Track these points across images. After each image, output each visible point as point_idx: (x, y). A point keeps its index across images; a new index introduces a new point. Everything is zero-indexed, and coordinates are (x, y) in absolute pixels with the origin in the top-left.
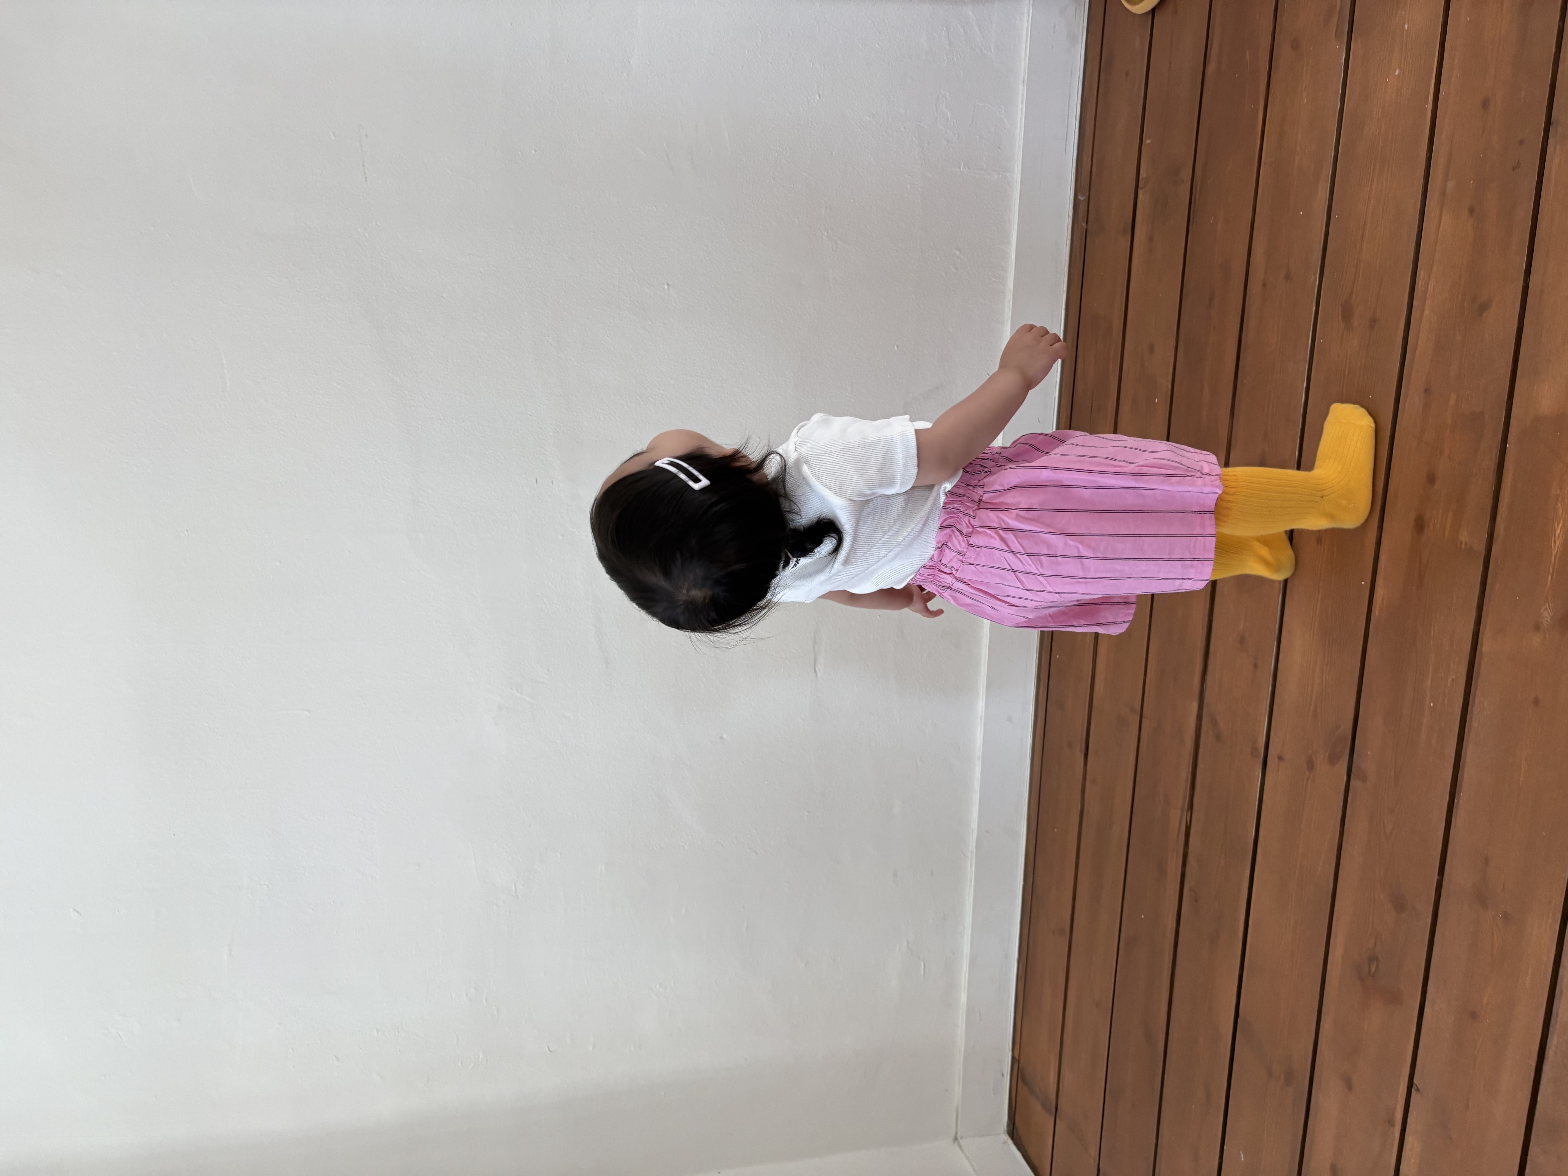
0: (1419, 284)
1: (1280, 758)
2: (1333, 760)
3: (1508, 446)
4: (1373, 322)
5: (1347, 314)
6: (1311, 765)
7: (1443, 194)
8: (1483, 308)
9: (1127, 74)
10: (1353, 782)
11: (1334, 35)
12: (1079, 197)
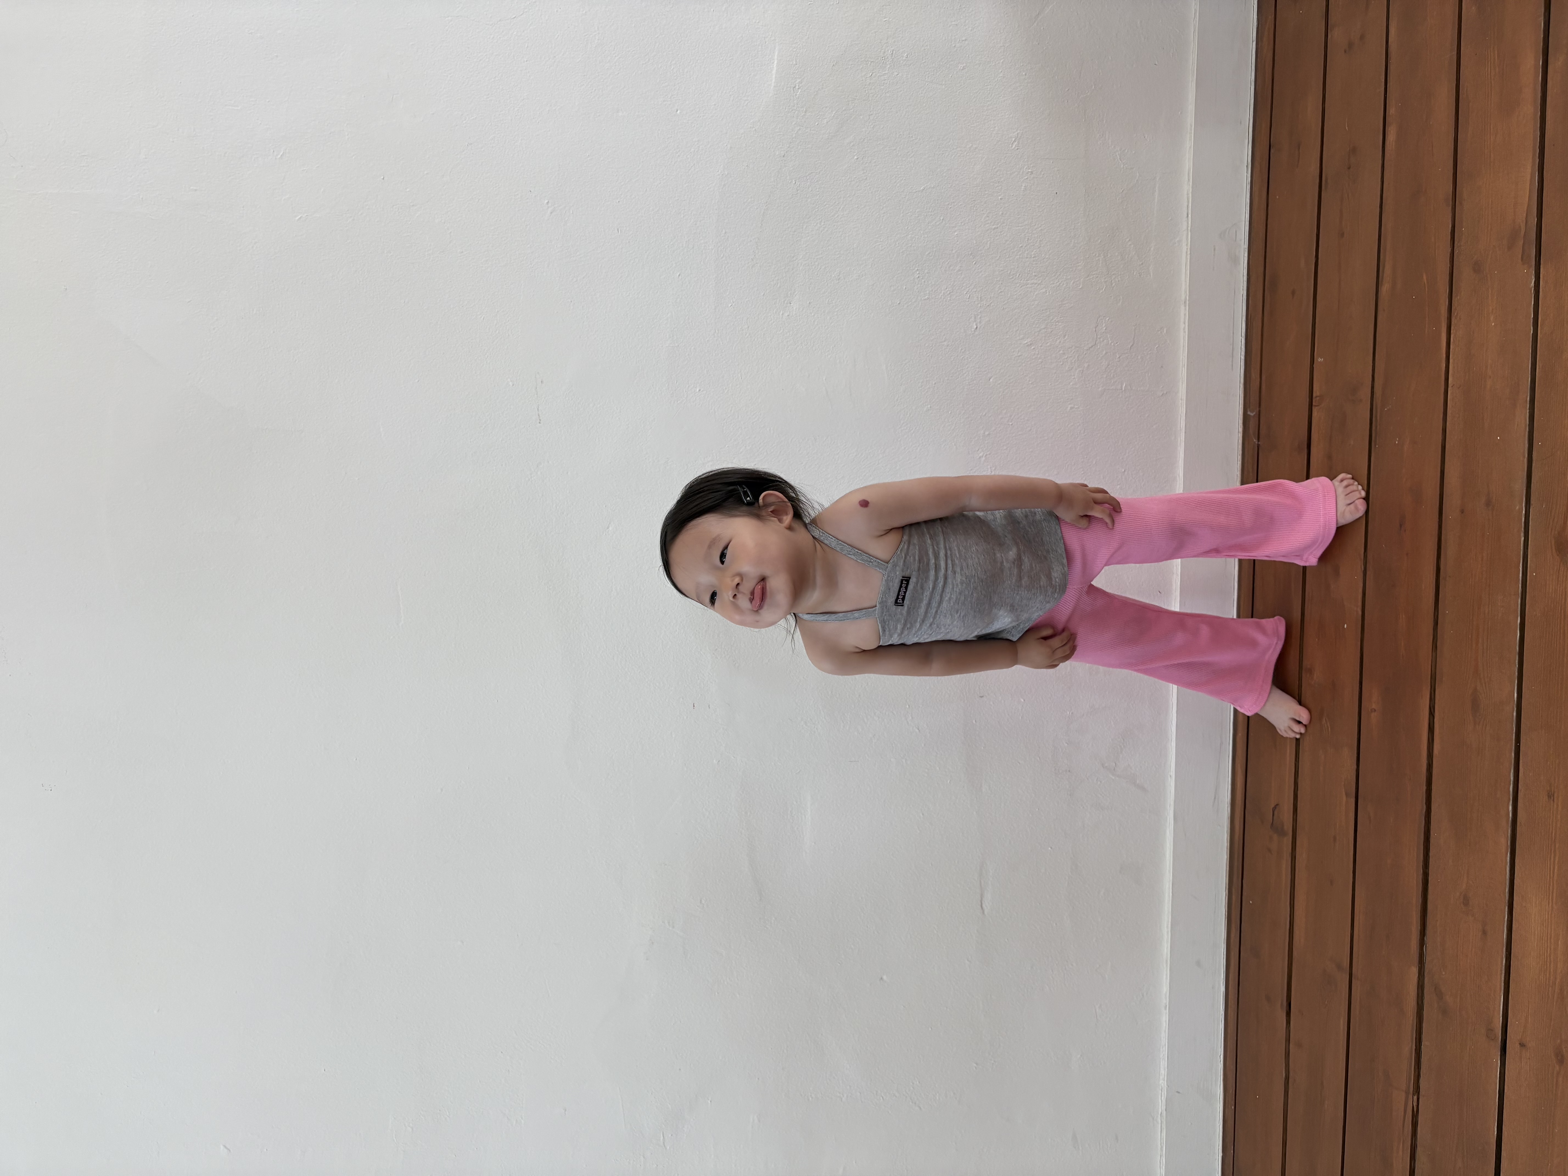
9: (1293, 293)
11: (1520, 259)
12: (1249, 413)
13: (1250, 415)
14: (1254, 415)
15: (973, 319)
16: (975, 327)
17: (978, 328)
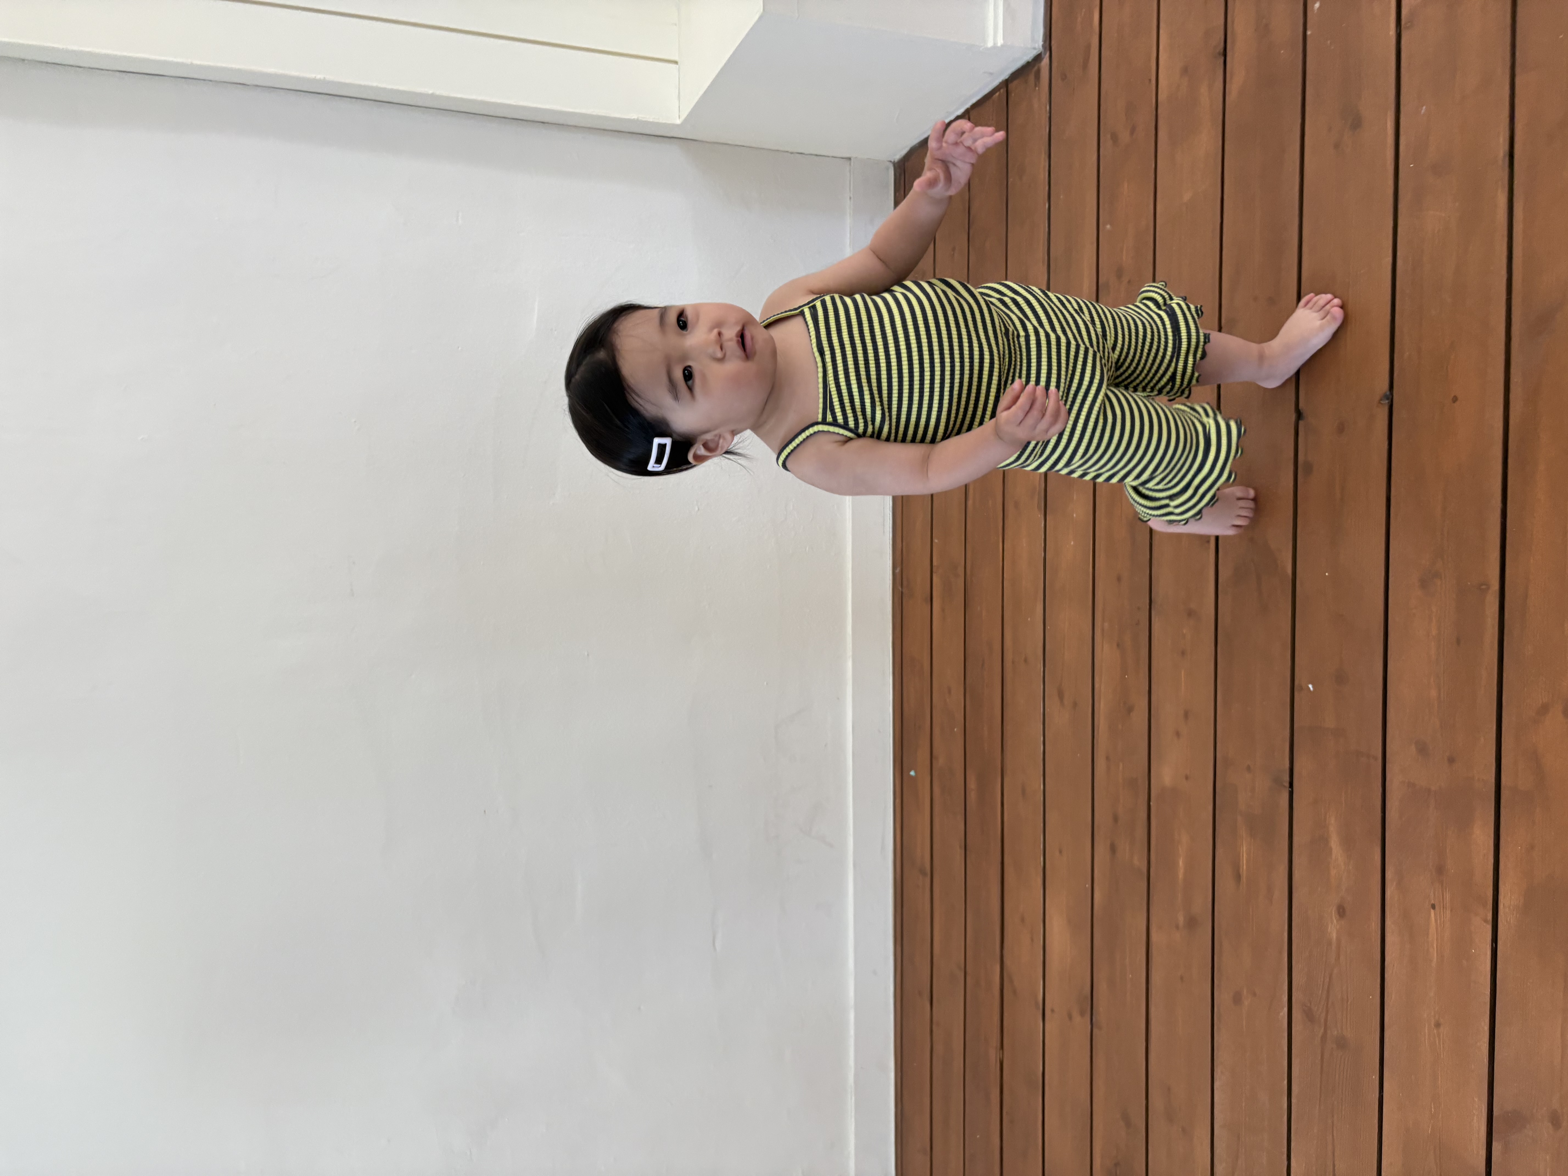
0: (1097, 686)
1: (1053, 1011)
2: (1082, 1014)
3: (1151, 803)
4: (1075, 705)
5: (1061, 695)
6: (1070, 1017)
7: (1103, 630)
8: (1130, 710)
10: (1095, 1030)
11: (1036, 506)
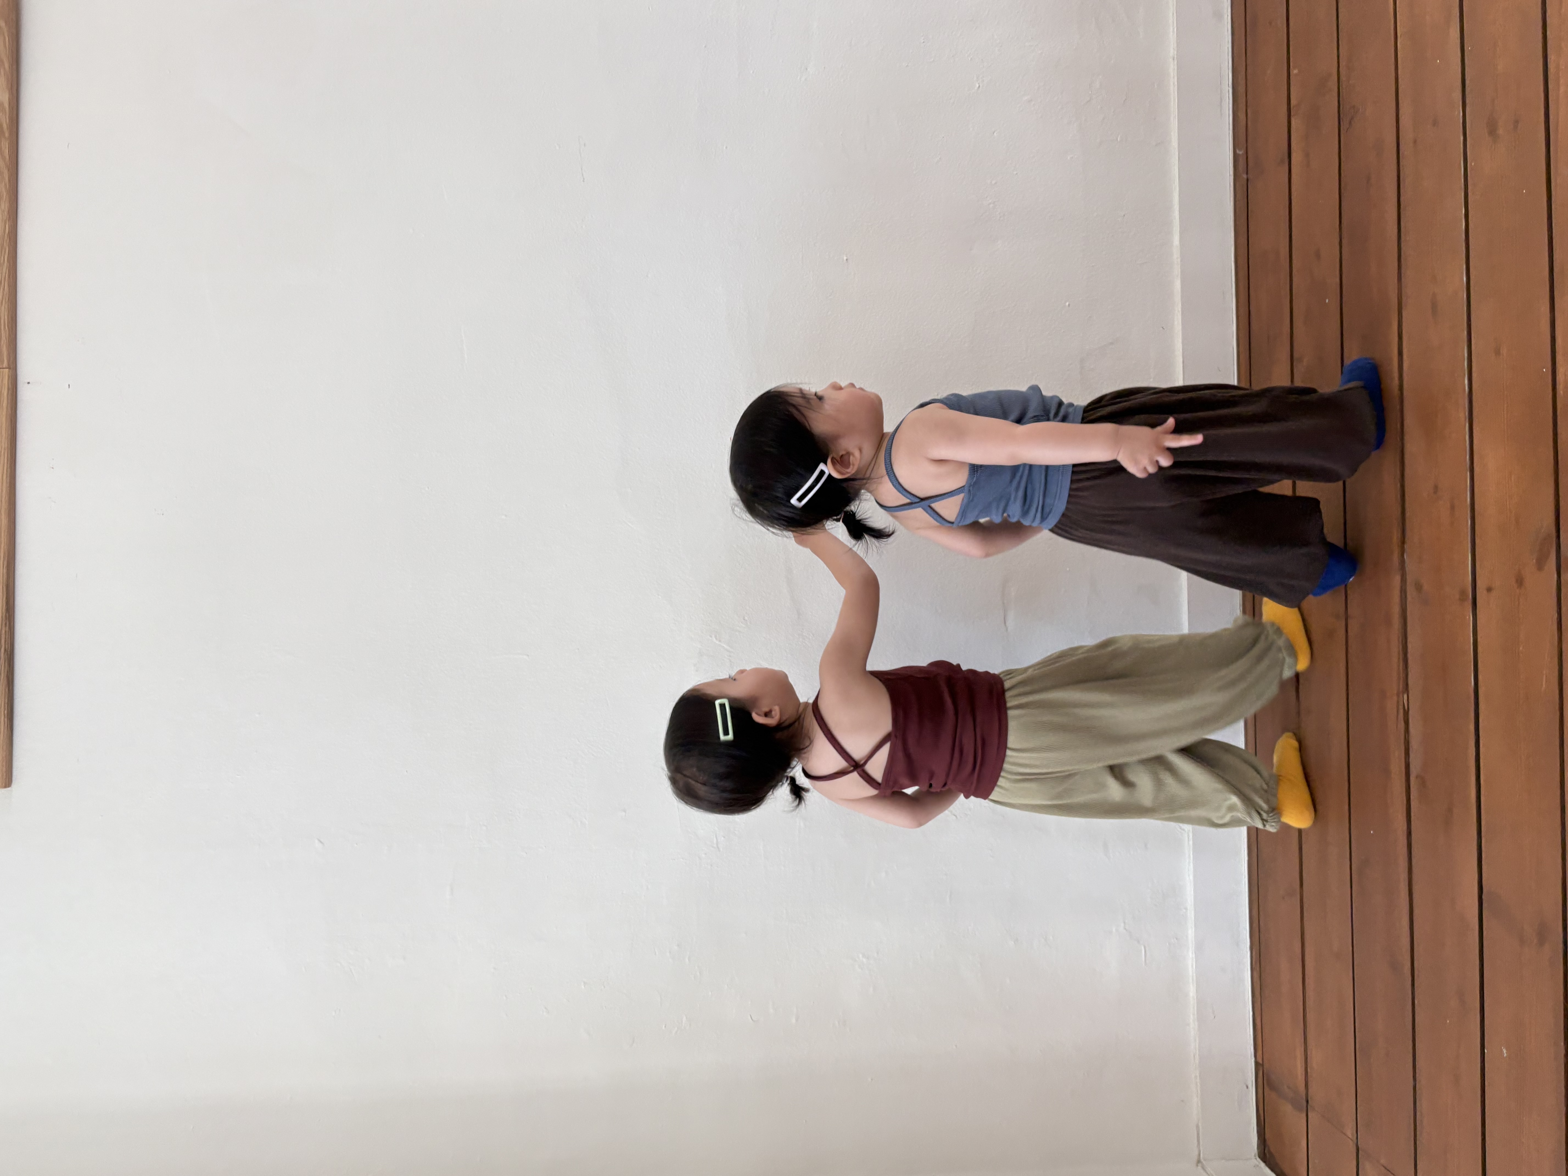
1: (1489, 588)
5: (1492, 128)
6: (1520, 581)
12: (1238, 151)
13: (1239, 155)
14: (1243, 154)
15: (975, 79)
16: (978, 86)
17: (981, 88)
